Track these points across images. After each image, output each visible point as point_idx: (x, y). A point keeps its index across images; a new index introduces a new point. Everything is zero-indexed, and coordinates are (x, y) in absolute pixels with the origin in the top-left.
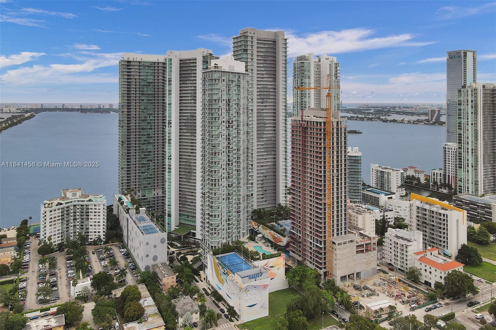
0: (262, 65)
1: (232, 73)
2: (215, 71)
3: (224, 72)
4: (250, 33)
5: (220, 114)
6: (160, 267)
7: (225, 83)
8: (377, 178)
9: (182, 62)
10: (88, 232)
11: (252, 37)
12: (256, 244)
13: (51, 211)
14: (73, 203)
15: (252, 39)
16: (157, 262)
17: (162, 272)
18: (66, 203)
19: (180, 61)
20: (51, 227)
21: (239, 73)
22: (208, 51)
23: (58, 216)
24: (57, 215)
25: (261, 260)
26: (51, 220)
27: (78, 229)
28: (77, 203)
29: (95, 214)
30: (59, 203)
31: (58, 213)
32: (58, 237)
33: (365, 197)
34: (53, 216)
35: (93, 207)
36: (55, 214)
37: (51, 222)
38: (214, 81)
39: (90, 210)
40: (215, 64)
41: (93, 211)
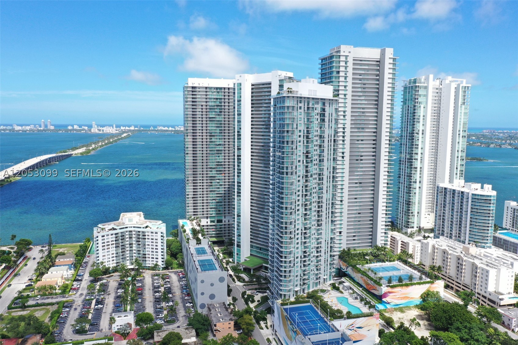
0: (360, 90)
1: (313, 99)
2: (288, 97)
3: (301, 98)
4: (344, 52)
5: (295, 147)
6: (218, 308)
7: (302, 110)
8: (514, 218)
9: (253, 87)
10: (146, 258)
11: (347, 57)
12: (339, 295)
13: (103, 236)
14: (128, 229)
15: (346, 59)
16: (214, 301)
17: (218, 315)
18: (120, 229)
19: (252, 85)
20: (104, 251)
21: (324, 99)
22: (286, 74)
23: (113, 241)
24: (110, 240)
25: (345, 319)
26: (104, 244)
27: (135, 253)
28: (132, 229)
29: (152, 241)
30: (113, 228)
31: (111, 238)
32: (113, 260)
33: (496, 240)
34: (106, 241)
35: (150, 234)
36: (108, 238)
37: (103, 246)
38: (286, 108)
39: (146, 237)
40: (288, 88)
41: (150, 237)
